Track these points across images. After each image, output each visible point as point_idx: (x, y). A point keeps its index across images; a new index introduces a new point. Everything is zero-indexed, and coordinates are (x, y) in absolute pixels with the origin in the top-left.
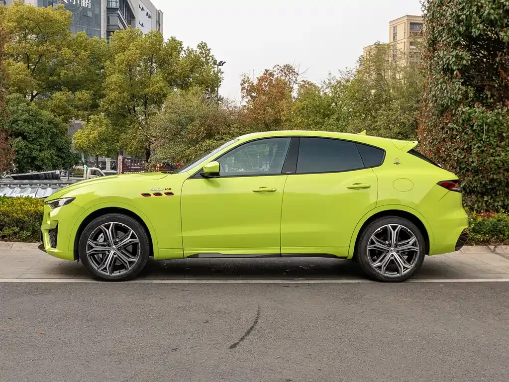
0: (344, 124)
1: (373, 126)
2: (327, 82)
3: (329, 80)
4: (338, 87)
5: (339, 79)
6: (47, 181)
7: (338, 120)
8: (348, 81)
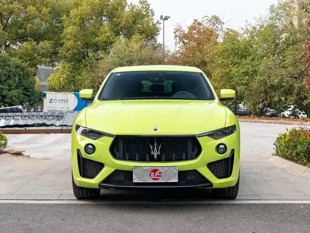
0: (257, 63)
1: (282, 64)
2: (245, 28)
3: (246, 26)
4: (252, 33)
5: (254, 26)
7: (253, 60)
8: (262, 26)
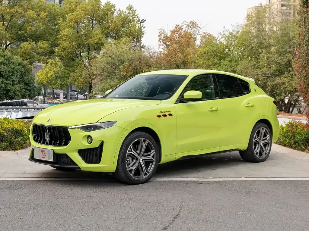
0: (235, 64)
1: (257, 65)
2: (222, 33)
3: (224, 32)
4: (231, 37)
5: (231, 31)
6: (18, 107)
7: (231, 61)
8: (238, 32)
